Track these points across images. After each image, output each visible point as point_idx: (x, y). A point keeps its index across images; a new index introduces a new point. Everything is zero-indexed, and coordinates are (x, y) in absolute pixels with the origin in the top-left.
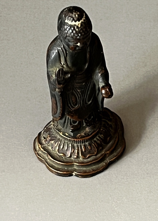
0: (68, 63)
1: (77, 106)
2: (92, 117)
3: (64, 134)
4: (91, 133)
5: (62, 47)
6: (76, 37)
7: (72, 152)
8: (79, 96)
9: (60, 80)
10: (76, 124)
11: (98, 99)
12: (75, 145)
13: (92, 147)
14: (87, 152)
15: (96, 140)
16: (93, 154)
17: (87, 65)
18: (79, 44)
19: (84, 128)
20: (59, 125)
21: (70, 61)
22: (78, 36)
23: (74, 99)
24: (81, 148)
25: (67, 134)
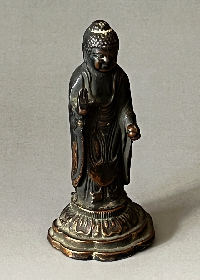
0: (92, 90)
1: (100, 161)
2: (117, 187)
3: (84, 207)
4: (115, 207)
5: (87, 70)
6: (102, 45)
7: (93, 228)
8: (103, 144)
9: (83, 103)
10: (98, 192)
11: (124, 158)
12: (97, 220)
13: (116, 224)
14: (109, 229)
15: (121, 218)
16: (116, 231)
17: (113, 96)
18: (105, 59)
19: (108, 201)
20: (79, 198)
21: (95, 88)
22: (104, 44)
23: (97, 147)
24: (103, 223)
25: (87, 207)
